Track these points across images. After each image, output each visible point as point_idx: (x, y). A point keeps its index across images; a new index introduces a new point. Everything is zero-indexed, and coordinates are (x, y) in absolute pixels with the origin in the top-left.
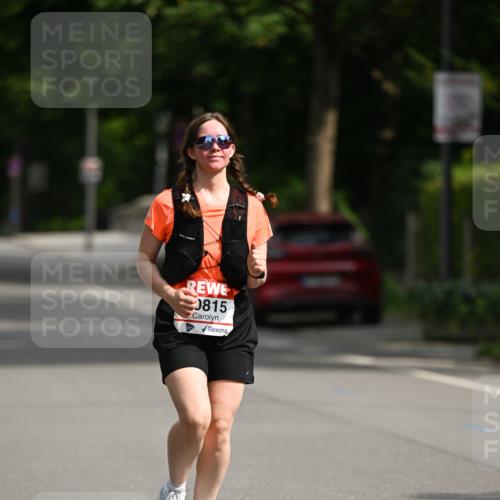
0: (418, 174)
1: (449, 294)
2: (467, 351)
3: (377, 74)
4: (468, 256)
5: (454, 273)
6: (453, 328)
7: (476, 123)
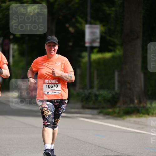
0: (80, 56)
1: (90, 93)
2: (96, 111)
3: (67, 25)
4: (96, 82)
5: (92, 87)
6: (91, 105)
7: (98, 40)
